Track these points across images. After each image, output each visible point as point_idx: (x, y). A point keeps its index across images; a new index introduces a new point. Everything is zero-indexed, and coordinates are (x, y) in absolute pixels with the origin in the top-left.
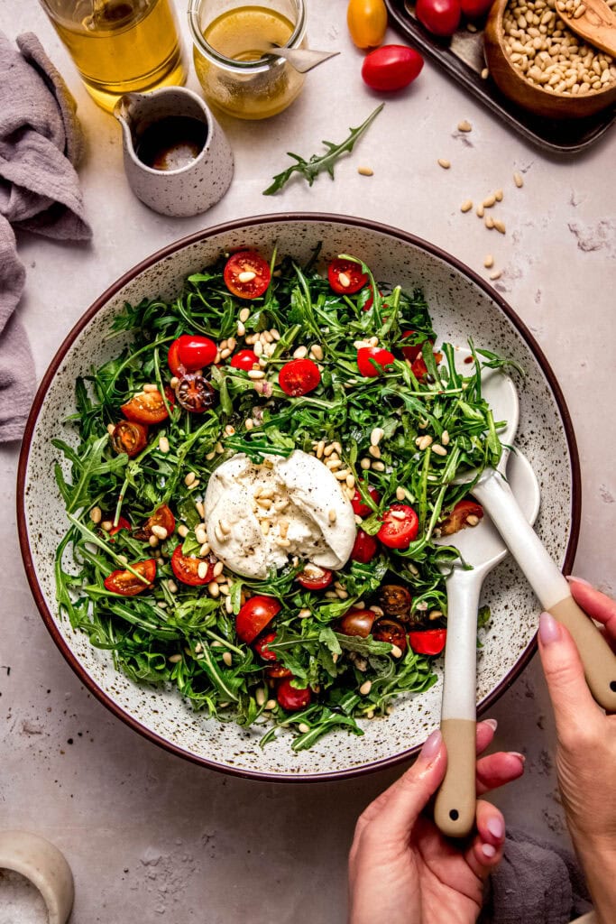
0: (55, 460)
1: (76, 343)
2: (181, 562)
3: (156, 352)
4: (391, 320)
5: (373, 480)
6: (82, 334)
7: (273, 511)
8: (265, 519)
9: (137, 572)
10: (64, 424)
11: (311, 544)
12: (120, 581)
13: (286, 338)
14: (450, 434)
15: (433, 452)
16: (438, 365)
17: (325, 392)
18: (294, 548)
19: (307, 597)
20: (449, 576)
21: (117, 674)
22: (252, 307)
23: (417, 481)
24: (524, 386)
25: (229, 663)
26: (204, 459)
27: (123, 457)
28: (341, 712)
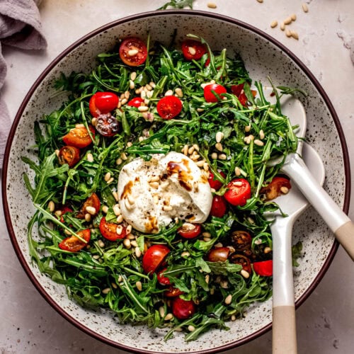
0: (24, 173)
1: (33, 97)
2: (106, 226)
3: (82, 104)
4: (222, 70)
5: (220, 165)
6: (36, 91)
7: (160, 189)
8: (155, 194)
9: (79, 236)
10: (29, 151)
11: (185, 208)
12: (69, 243)
13: (159, 85)
14: (264, 132)
15: (255, 145)
16: (254, 98)
17: (186, 115)
18: (175, 212)
19: (186, 243)
20: (273, 222)
21: (70, 301)
22: (138, 71)
23: (247, 162)
24: (308, 104)
25: (140, 289)
26: (115, 163)
27: (65, 167)
28: (214, 317)
